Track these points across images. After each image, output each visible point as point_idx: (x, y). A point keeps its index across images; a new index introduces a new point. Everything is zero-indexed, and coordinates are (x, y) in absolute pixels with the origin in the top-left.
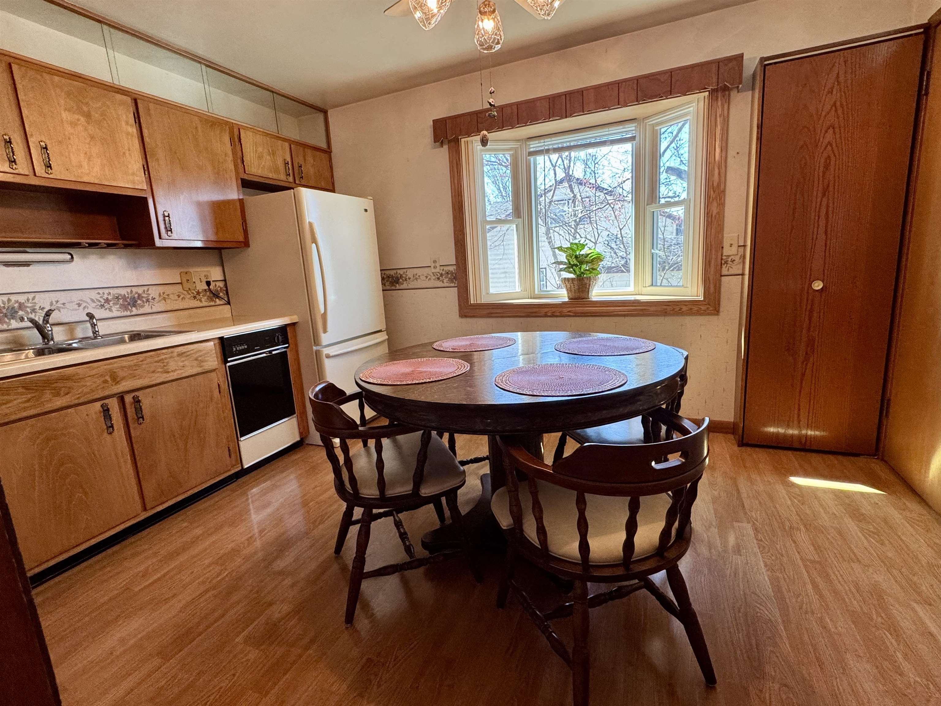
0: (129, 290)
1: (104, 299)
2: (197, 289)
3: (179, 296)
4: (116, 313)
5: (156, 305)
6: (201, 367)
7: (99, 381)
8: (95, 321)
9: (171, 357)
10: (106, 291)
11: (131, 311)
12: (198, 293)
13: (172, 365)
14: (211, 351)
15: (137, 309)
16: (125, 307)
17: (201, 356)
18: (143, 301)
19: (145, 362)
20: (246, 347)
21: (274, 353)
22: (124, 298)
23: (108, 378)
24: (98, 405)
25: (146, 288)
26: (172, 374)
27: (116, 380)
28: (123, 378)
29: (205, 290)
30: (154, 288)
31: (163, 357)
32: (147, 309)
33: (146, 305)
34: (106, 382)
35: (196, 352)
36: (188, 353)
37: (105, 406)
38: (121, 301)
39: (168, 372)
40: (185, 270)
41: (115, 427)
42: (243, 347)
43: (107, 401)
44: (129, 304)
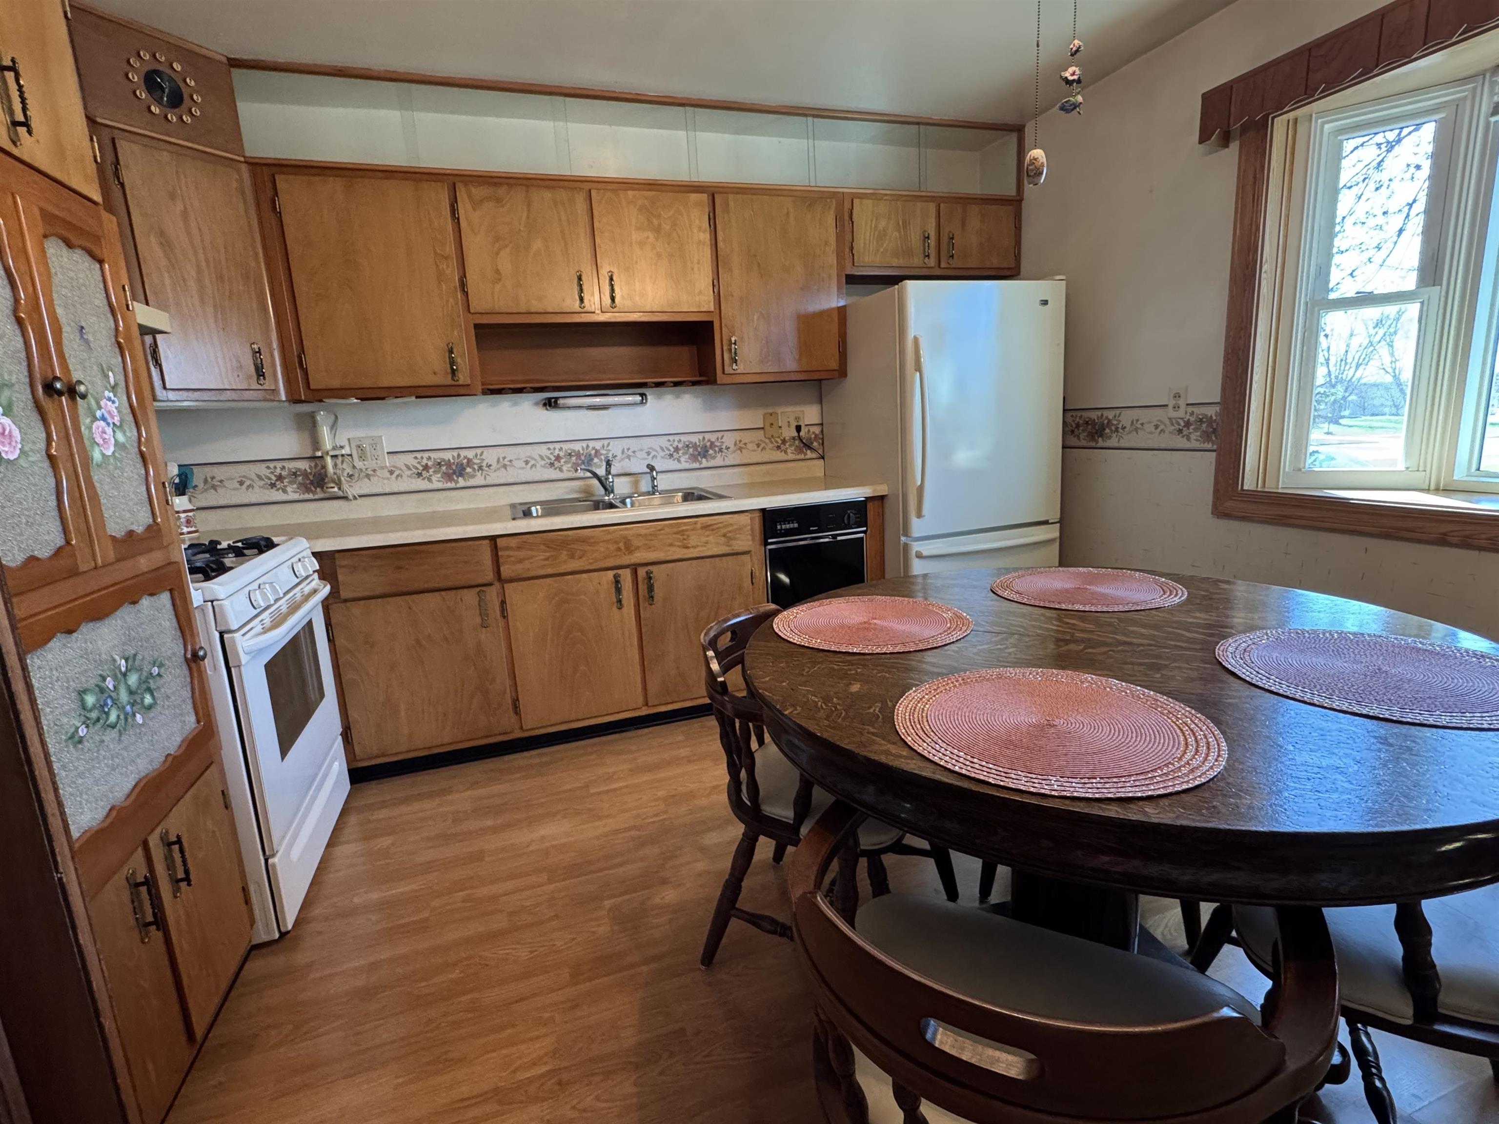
0: (701, 437)
1: (673, 447)
2: (784, 435)
3: (758, 445)
4: (684, 465)
5: (730, 456)
6: (728, 546)
7: (613, 547)
8: (654, 473)
9: (693, 530)
10: (677, 438)
11: (700, 463)
12: (784, 441)
13: (694, 538)
14: (745, 526)
15: (707, 460)
16: (694, 458)
17: (730, 532)
18: (715, 451)
19: (662, 532)
20: (796, 525)
21: (839, 538)
22: (695, 446)
23: (621, 545)
24: (610, 574)
25: (720, 435)
26: (692, 550)
27: (629, 548)
28: (638, 548)
29: (794, 438)
30: (730, 434)
31: (684, 528)
33: (719, 455)
34: (619, 549)
35: (726, 526)
36: (715, 527)
37: (615, 576)
38: (691, 450)
39: (687, 548)
40: (770, 410)
41: (624, 602)
42: (791, 526)
43: (619, 572)
44: (699, 454)
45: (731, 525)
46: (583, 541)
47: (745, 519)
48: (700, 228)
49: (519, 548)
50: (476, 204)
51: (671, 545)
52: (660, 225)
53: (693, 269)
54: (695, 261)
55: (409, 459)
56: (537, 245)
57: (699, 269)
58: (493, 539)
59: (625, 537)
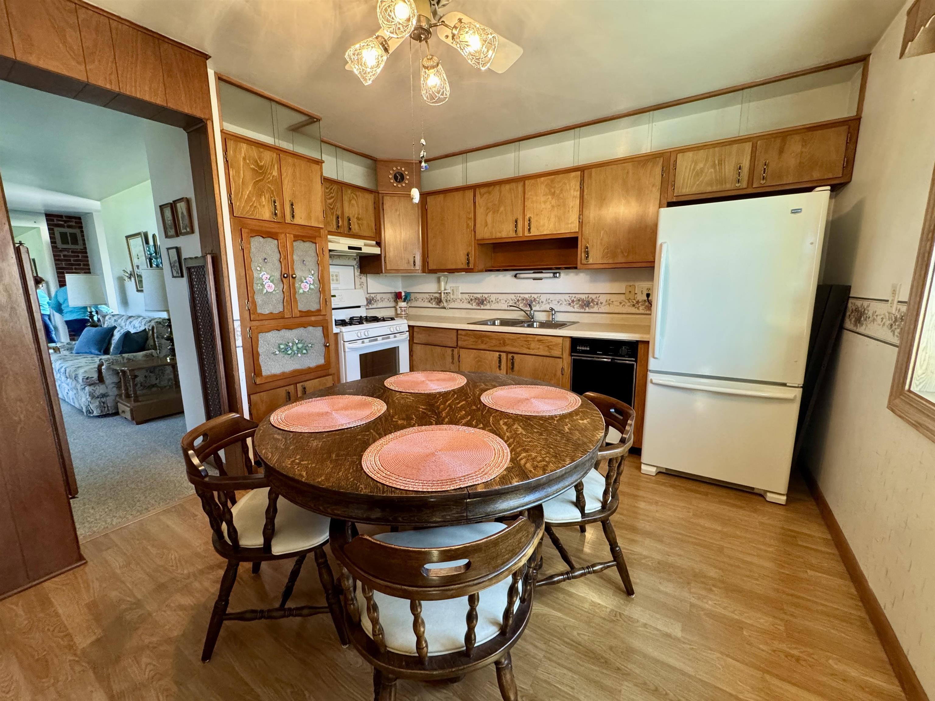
0: (587, 296)
1: (571, 300)
2: (638, 298)
3: (621, 303)
4: (576, 310)
5: (602, 308)
6: (549, 352)
7: (498, 342)
8: (553, 312)
9: (533, 341)
10: (574, 296)
11: (585, 309)
12: (638, 302)
13: (533, 345)
14: (559, 344)
15: (589, 309)
16: (582, 307)
17: (551, 345)
18: (594, 304)
19: (519, 339)
20: (588, 349)
21: (616, 361)
22: (583, 301)
23: (502, 342)
24: (498, 353)
25: (598, 295)
26: (531, 350)
27: (504, 344)
28: (508, 345)
29: (645, 301)
30: (604, 295)
32: (595, 309)
33: (596, 306)
34: (500, 343)
35: (549, 342)
36: (544, 341)
37: (500, 355)
38: (580, 302)
39: (529, 349)
40: (631, 284)
41: (502, 367)
42: (585, 348)
43: (501, 353)
44: (585, 304)
45: (552, 342)
46: (487, 337)
47: (560, 340)
48: (574, 189)
49: (465, 335)
50: (482, 195)
51: (522, 346)
52: (555, 192)
53: (569, 211)
54: (571, 206)
55: (466, 296)
56: (502, 209)
57: (572, 211)
58: (457, 330)
59: (503, 338)
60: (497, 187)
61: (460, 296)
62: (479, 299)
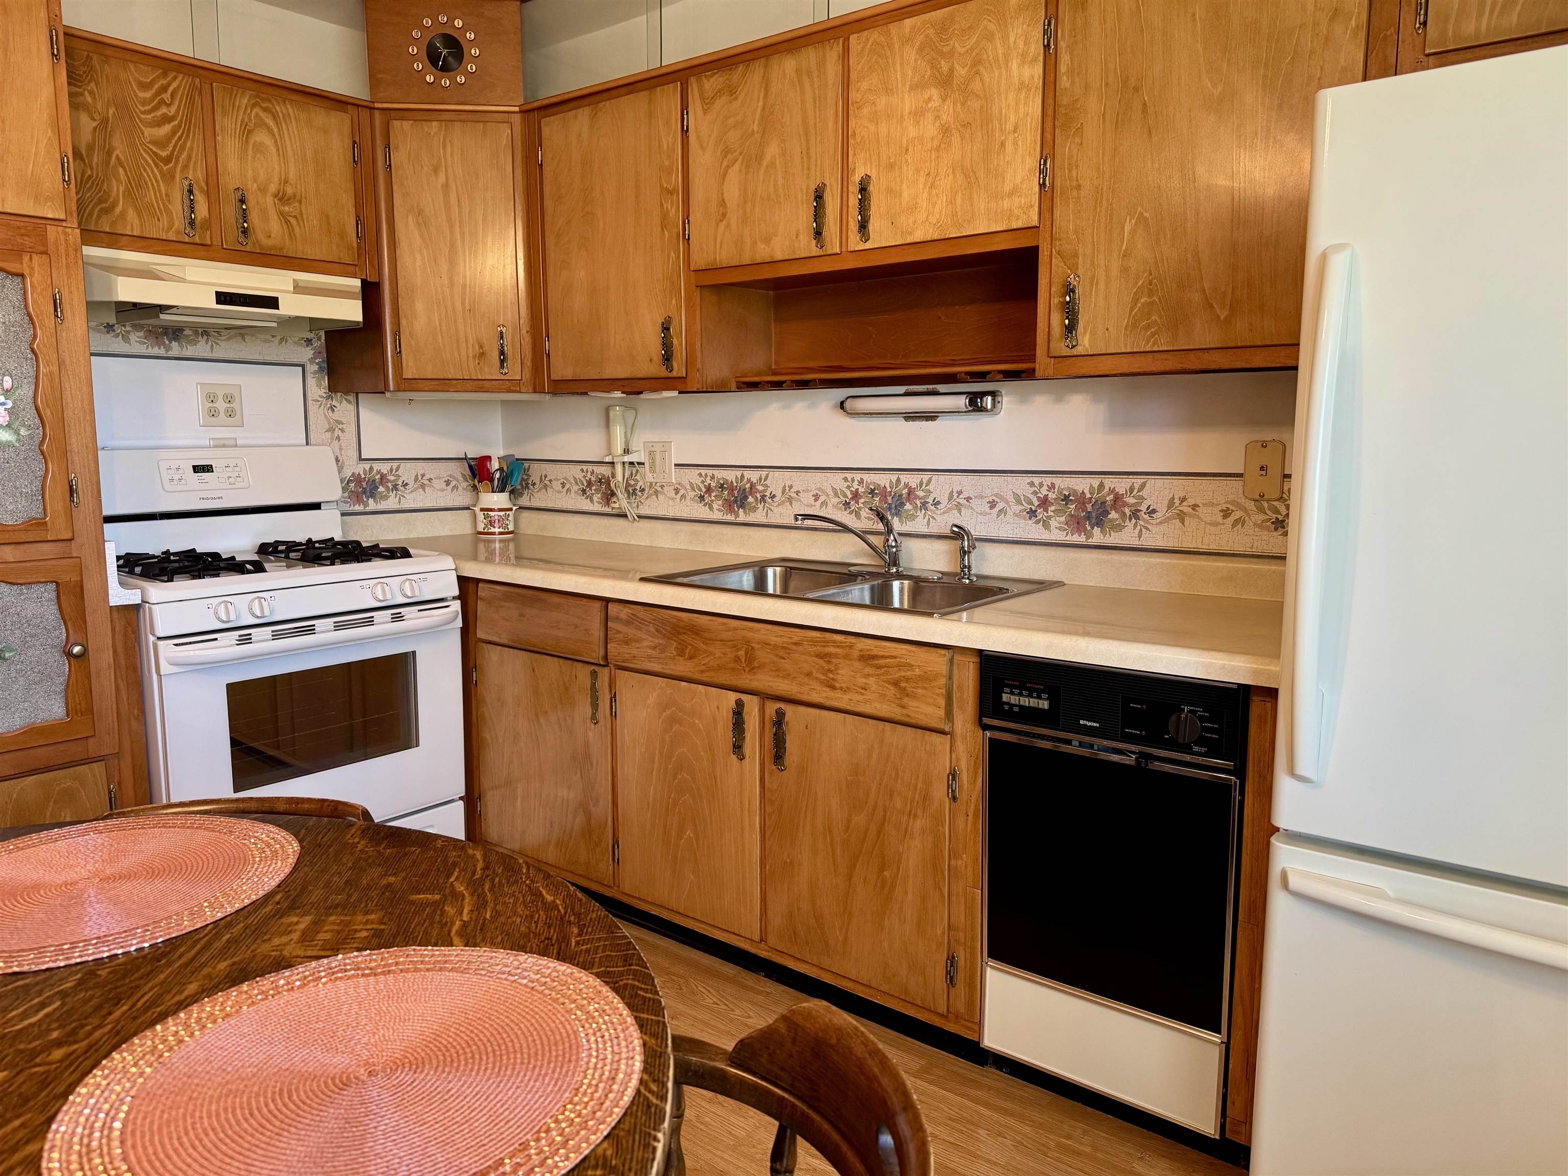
0: (1095, 482)
1: (1039, 498)
3: (1226, 513)
4: (1056, 535)
5: (1154, 529)
6: (903, 707)
7: (731, 654)
8: (967, 542)
9: (846, 657)
10: (1048, 480)
11: (1089, 535)
13: (845, 674)
14: (935, 677)
15: (1103, 532)
16: (1077, 523)
17: (907, 679)
18: (1123, 515)
19: (800, 648)
20: (1045, 705)
22: (1081, 500)
23: (742, 653)
24: (733, 697)
25: (1137, 482)
26: (838, 694)
27: (751, 663)
28: (762, 666)
30: (1160, 482)
31: (832, 650)
32: (1128, 536)
33: (1129, 524)
34: (737, 659)
35: (900, 666)
36: (882, 662)
37: (740, 704)
38: (1072, 507)
39: (833, 688)
41: (747, 750)
42: (1033, 702)
43: (744, 697)
44: (1088, 517)
45: (908, 665)
46: (696, 631)
47: (938, 663)
48: (1024, 55)
49: (628, 623)
50: (707, 103)
51: (809, 675)
52: (952, 70)
53: (1003, 145)
54: (1010, 127)
56: (772, 150)
57: (1015, 143)
58: (607, 601)
59: (748, 642)
60: (756, 73)
61: (674, 475)
62: (731, 489)
